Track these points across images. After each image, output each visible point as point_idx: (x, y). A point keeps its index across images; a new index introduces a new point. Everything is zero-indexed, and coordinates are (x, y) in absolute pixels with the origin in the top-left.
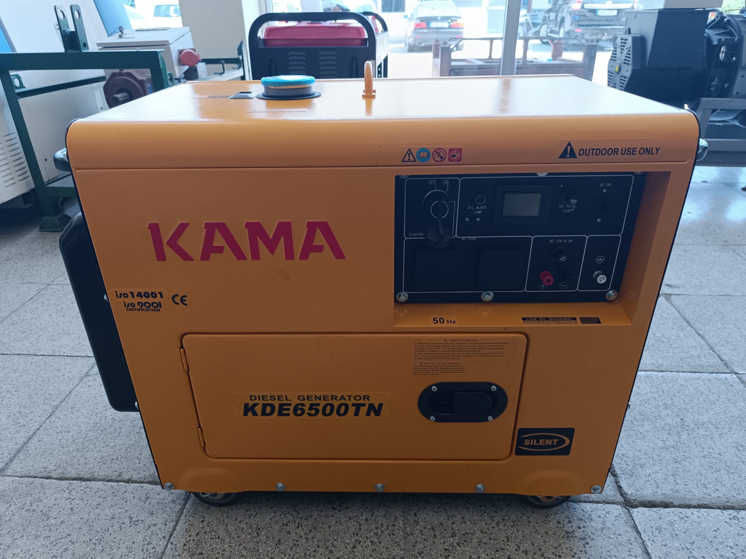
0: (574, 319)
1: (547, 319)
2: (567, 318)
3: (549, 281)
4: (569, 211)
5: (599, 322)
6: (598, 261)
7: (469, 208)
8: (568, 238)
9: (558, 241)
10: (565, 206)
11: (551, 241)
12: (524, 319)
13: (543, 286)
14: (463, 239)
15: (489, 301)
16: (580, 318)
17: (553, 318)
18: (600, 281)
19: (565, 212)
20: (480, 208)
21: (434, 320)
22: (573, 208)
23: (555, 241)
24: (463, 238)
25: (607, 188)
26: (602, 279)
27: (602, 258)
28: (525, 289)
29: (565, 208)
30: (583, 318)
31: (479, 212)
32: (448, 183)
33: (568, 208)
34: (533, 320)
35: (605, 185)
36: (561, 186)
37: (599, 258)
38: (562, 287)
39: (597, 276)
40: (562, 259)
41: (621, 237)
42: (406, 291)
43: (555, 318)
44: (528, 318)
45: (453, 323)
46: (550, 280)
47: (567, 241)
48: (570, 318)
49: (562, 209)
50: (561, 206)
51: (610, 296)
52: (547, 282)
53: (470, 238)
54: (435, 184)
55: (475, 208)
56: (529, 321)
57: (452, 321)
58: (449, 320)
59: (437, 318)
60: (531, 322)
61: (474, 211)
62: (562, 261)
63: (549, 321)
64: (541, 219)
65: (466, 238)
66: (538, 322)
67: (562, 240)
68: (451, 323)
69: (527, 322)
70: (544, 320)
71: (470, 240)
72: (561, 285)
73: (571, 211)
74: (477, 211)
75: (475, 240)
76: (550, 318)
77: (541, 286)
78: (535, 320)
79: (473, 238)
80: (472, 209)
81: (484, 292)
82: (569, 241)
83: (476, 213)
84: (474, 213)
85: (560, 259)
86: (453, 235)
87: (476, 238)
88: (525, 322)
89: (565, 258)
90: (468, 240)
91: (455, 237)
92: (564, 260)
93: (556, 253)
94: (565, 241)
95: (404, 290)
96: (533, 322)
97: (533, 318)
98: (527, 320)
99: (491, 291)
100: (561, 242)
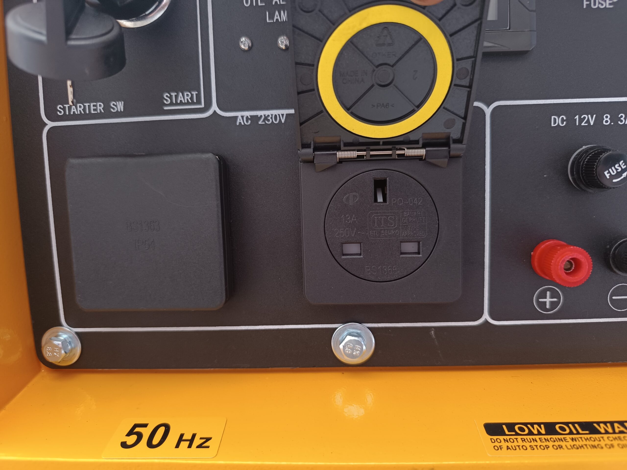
1: (589, 427)
4: (604, 3)
8: (615, 110)
9: (581, 120)
11: (558, 121)
12: (493, 429)
13: (548, 300)
14: (239, 120)
15: (359, 360)
17: (612, 423)
19: (589, 6)
21: (130, 434)
23: (570, 121)
28: (486, 316)
31: (286, 16)
34: (531, 433)
38: (617, 303)
40: (613, 171)
42: (71, 324)
44: (511, 427)
47: (615, 119)
53: (266, 118)
56: (513, 437)
57: (201, 438)
58: (188, 436)
59: (145, 426)
60: (526, 442)
61: (267, 13)
62: (614, 181)
63: (601, 439)
64: (508, 28)
65: (249, 117)
66: (557, 443)
67: (595, 116)
68: (190, 446)
69: (505, 442)
70: (578, 433)
71: (267, 122)
72: (614, 298)
73: (610, 4)
74: (277, 13)
75: (283, 121)
76: (598, 423)
77: (540, 300)
78: (539, 433)
79: (276, 116)
80: (260, 4)
81: (340, 327)
82: (622, 121)
83: (275, 21)
84: (268, 21)
85: (605, 174)
86: (203, 106)
87: (287, 114)
88: (500, 444)
89: (625, 166)
90: (260, 123)
91: (209, 113)
92: (622, 177)
93: (584, 158)
94: (607, 120)
95: (66, 322)
96: (535, 443)
97: (532, 424)
98: (507, 432)
99: (363, 324)
100: (592, 123)
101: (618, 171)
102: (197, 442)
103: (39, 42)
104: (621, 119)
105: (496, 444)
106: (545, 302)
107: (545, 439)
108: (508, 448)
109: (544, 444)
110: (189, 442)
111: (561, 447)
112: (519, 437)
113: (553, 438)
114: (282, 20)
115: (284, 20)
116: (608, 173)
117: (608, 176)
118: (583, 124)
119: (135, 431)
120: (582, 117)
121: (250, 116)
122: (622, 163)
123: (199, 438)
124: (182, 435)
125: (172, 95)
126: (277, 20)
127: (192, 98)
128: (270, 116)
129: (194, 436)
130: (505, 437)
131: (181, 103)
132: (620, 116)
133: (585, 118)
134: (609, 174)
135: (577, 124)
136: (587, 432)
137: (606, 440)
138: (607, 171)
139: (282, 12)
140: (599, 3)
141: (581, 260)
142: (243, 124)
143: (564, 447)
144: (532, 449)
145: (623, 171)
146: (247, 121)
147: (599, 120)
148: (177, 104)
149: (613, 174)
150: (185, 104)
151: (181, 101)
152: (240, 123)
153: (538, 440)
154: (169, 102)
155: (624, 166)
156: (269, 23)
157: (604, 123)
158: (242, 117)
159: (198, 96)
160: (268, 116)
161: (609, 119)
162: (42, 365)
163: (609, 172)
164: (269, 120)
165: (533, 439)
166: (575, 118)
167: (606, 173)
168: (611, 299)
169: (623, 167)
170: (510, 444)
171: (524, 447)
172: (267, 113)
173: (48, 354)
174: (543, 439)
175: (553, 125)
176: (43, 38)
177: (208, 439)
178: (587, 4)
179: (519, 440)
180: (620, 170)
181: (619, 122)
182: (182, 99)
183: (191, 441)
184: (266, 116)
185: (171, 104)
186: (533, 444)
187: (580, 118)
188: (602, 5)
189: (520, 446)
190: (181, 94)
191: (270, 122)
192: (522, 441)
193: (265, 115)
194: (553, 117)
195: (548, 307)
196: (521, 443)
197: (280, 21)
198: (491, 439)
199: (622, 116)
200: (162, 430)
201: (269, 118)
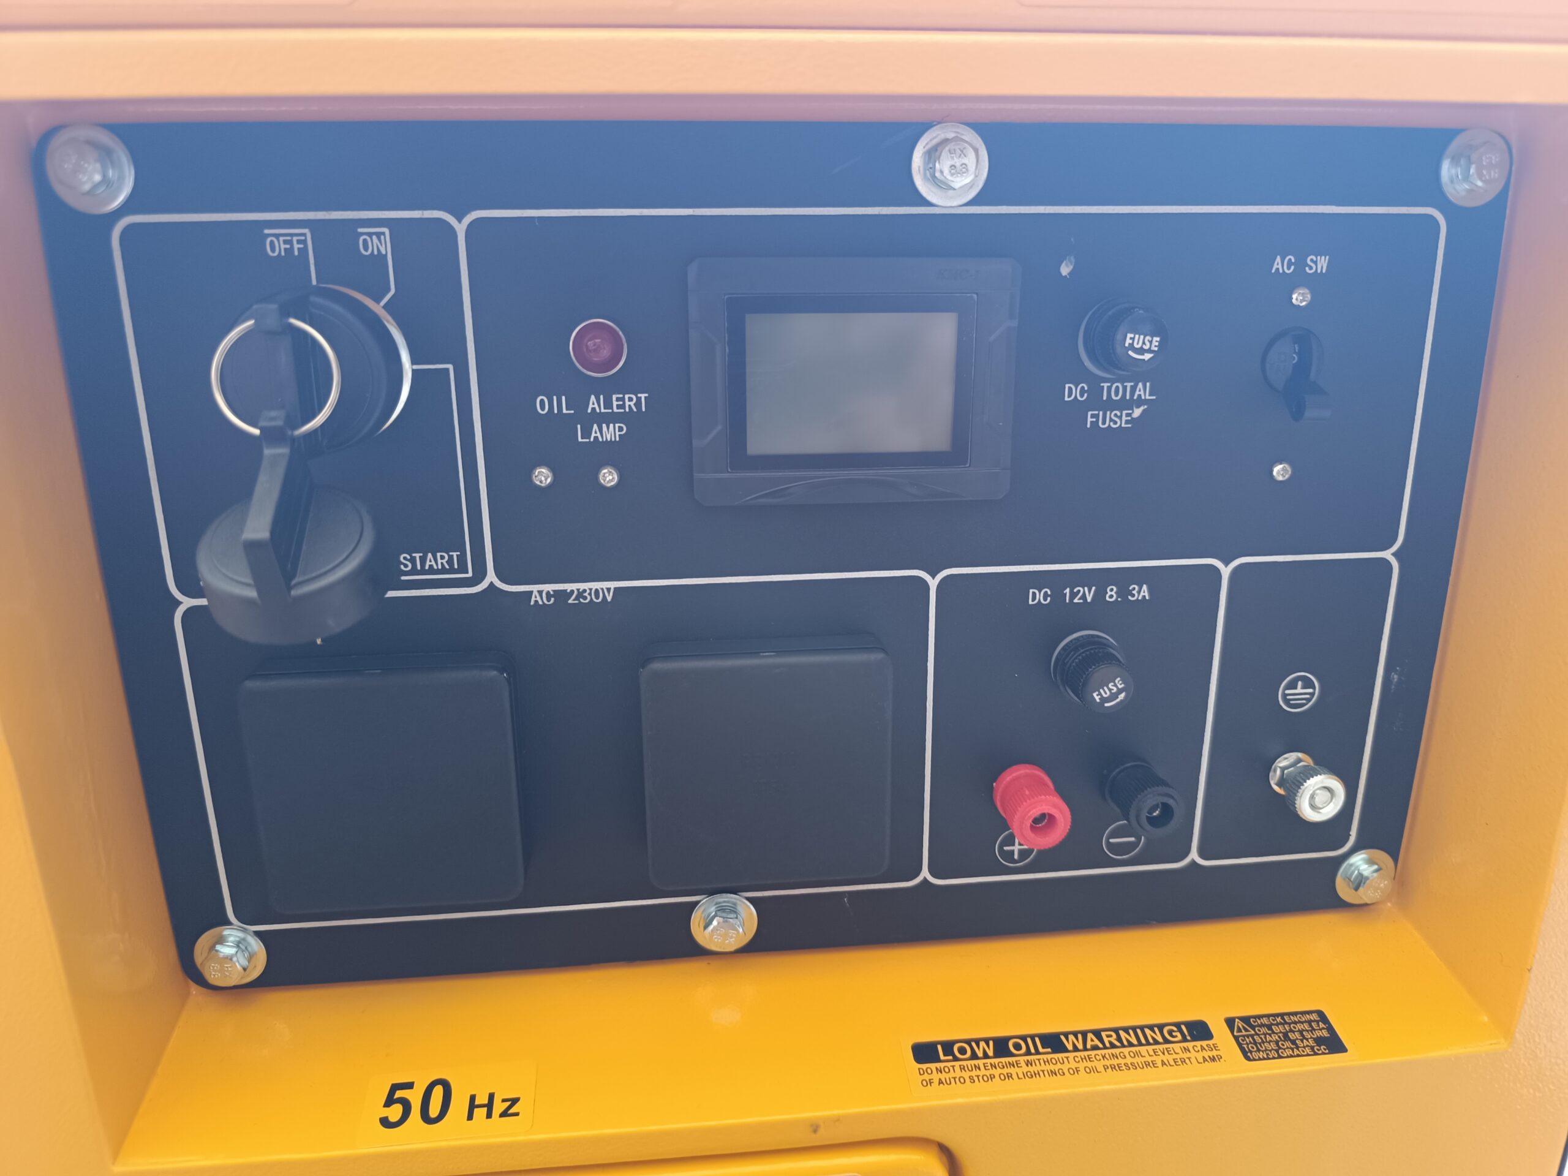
0: (1199, 1031)
1: (1053, 1042)
2: (1161, 1027)
3: (1043, 822)
4: (1118, 420)
5: (1333, 1044)
6: (1287, 702)
7: (542, 405)
8: (1124, 579)
9: (1073, 595)
10: (1095, 391)
11: (1038, 597)
12: (924, 1053)
13: (1016, 848)
14: (536, 598)
15: (732, 949)
16: (1230, 1022)
17: (1084, 1034)
18: (1313, 806)
19: (1095, 424)
20: (608, 404)
21: (389, 1102)
22: (1140, 402)
23: (1058, 596)
24: (540, 591)
25: (1313, 282)
26: (1322, 797)
27: (1308, 684)
28: (925, 873)
29: (1096, 401)
30: (1246, 1020)
31: (611, 433)
32: (386, 249)
33: (1111, 405)
34: (974, 1056)
35: (1301, 264)
36: (1065, 270)
37: (1292, 685)
38: (1113, 847)
39: (1293, 783)
40: (1106, 693)
41: (1395, 565)
42: (246, 918)
43: (1097, 1033)
44: (948, 1047)
45: (504, 1114)
46: (1051, 818)
47: (1124, 592)
48: (1178, 1025)
49: (1078, 408)
50: (1073, 392)
51: (1360, 882)
52: (1033, 828)
53: (581, 594)
54: (303, 251)
55: (578, 403)
56: (949, 1064)
57: (504, 1101)
58: (482, 1099)
59: (409, 1086)
60: (965, 1071)
61: (579, 426)
62: (1107, 705)
63: (1065, 1060)
64: (968, 465)
65: (552, 593)
66: (1005, 1071)
67: (1094, 588)
68: (489, 1115)
69: (938, 1073)
70: (1037, 1052)
71: (581, 600)
72: (1111, 840)
73: (1127, 422)
74: (595, 427)
75: (609, 599)
76: (1066, 1035)
77: (1006, 848)
78: (986, 1056)
79: (597, 591)
80: (565, 411)
81: (703, 899)
82: (1133, 596)
83: (592, 439)
84: (580, 440)
85: (1093, 696)
86: (470, 574)
87: (615, 588)
88: (930, 1077)
89: (1123, 685)
90: (570, 601)
91: (484, 585)
92: (1118, 700)
93: (1070, 661)
94: (1111, 594)
95: (236, 916)
96: (978, 1072)
97: (977, 1042)
98: (942, 1057)
99: (740, 893)
100: (1089, 599)
101: (1113, 691)
102: (499, 1107)
103: (249, 602)
104: (1133, 592)
105: (927, 1077)
106: (1013, 852)
107: (991, 1065)
108: (940, 1082)
109: (988, 1073)
110: (486, 1109)
111: (1009, 1076)
112: (957, 1064)
113: (1002, 1063)
114: (605, 439)
115: (609, 439)
116: (1097, 695)
117: (1097, 699)
118: (1076, 601)
119: (396, 1097)
120: (1075, 590)
121: (554, 591)
122: (1119, 681)
123: (501, 1101)
124: (473, 1098)
125: (415, 557)
126: (596, 438)
127: (450, 561)
128: (588, 591)
129: (491, 1097)
130: (938, 1065)
131: (431, 571)
132: (1130, 588)
133: (1079, 591)
134: (1099, 697)
135: (1067, 601)
136: (1049, 1050)
137: (1070, 1060)
138: (1097, 693)
139: (604, 426)
140: (1111, 420)
141: (1055, 815)
142: (541, 603)
143: (1014, 1076)
144: (972, 1081)
145: (1120, 691)
146: (549, 600)
147: (1100, 595)
148: (423, 572)
149: (1105, 695)
150: (438, 572)
151: (431, 566)
152: (536, 602)
153: (982, 1067)
154: (409, 568)
155: (1121, 684)
156: (581, 442)
157: (1108, 599)
158: (540, 592)
159: (462, 559)
160: (585, 591)
161: (1115, 593)
162: (191, 983)
163: (1100, 694)
164: (585, 598)
165: (975, 1066)
166: (1065, 592)
167: (1095, 695)
168: (1108, 843)
169: (1120, 687)
170: (943, 1076)
171: (962, 1080)
172: (582, 586)
173: (214, 975)
174: (989, 1065)
175: (1031, 602)
176: (252, 593)
177: (514, 1101)
178: (1091, 422)
179: (957, 1068)
180: (1115, 689)
181: (1130, 598)
182: (433, 563)
183: (489, 1106)
184: (581, 591)
185: (414, 571)
186: (974, 1073)
187: (1071, 592)
188: (1115, 423)
189: (956, 1077)
190: (430, 555)
191: (587, 601)
192: (961, 1069)
193: (578, 590)
194: (1031, 591)
195: (1016, 857)
196: (958, 1073)
197: (600, 440)
198: (919, 1069)
199: (1134, 589)
200: (438, 1091)
201: (586, 594)
